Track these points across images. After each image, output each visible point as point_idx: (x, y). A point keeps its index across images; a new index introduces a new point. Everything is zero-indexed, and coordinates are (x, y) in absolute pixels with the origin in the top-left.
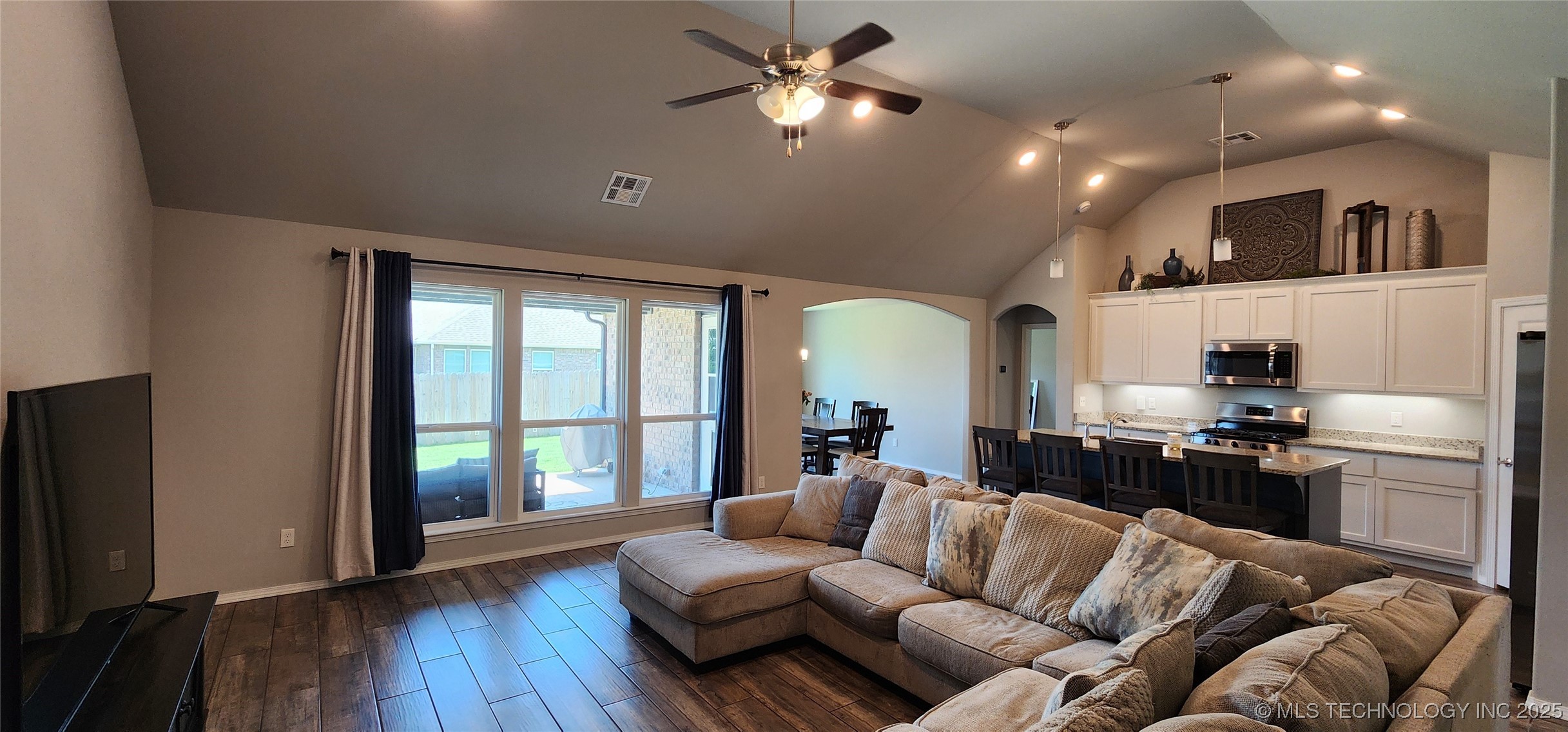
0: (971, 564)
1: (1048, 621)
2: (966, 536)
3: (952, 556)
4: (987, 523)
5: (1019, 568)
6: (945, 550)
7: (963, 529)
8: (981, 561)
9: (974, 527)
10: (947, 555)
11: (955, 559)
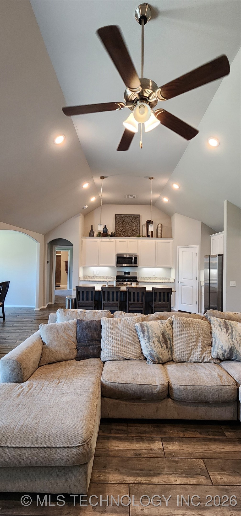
0: (167, 348)
1: (206, 360)
2: (161, 336)
3: (159, 347)
4: (166, 328)
5: (188, 343)
6: (155, 345)
7: (159, 334)
8: (169, 345)
9: (163, 332)
10: (157, 347)
11: (160, 347)
